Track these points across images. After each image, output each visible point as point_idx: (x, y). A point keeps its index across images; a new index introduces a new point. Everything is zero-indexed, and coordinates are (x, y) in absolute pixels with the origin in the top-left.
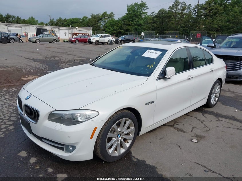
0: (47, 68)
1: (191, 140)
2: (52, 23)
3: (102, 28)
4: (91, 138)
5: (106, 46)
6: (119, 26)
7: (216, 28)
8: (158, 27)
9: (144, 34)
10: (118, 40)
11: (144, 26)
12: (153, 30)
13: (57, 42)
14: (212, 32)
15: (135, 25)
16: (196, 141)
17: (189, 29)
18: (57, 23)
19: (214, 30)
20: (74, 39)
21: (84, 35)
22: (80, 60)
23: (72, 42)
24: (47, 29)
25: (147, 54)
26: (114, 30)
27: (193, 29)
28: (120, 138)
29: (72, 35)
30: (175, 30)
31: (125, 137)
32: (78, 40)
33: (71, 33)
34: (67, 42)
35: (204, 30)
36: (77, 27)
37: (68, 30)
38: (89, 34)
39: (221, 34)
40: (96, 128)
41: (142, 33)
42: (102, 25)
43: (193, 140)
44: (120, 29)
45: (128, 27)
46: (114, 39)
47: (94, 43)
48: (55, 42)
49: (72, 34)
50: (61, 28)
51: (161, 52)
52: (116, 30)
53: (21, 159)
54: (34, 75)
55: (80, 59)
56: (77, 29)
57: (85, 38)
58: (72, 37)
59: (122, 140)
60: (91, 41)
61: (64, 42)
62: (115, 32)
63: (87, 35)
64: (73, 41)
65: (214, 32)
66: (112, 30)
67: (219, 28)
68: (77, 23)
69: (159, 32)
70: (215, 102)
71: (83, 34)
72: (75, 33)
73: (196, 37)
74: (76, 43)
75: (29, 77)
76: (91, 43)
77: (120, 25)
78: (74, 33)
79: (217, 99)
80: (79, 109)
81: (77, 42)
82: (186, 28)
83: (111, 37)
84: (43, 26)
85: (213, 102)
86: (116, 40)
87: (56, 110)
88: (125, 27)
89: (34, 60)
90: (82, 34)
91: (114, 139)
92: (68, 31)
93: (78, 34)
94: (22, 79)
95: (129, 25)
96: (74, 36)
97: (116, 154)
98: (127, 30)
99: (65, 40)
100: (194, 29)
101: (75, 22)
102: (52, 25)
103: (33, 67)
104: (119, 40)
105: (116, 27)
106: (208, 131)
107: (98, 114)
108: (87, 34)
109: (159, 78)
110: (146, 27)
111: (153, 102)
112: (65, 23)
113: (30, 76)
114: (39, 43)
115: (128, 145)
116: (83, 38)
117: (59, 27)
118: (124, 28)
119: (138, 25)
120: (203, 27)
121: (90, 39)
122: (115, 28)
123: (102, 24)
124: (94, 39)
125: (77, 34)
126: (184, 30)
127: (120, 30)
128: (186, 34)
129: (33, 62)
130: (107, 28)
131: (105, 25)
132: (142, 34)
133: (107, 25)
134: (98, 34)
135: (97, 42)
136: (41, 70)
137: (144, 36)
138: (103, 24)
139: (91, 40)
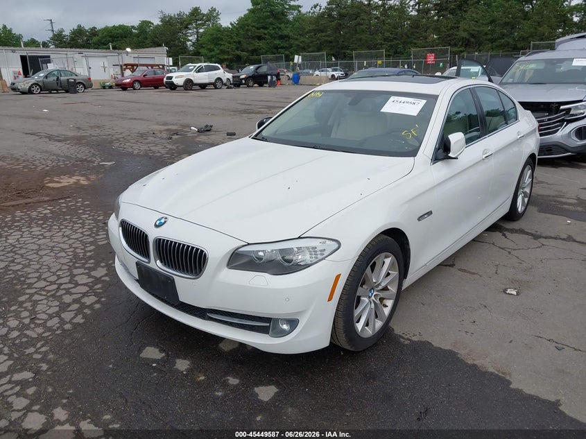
0: (94, 154)
1: (505, 291)
2: (60, 41)
3: (191, 48)
4: (330, 299)
5: (210, 92)
6: (234, 42)
7: (463, 39)
8: (330, 42)
9: (300, 61)
10: (239, 77)
11: (297, 39)
12: (319, 49)
13: (85, 89)
14: (457, 49)
15: (273, 37)
16: (514, 292)
17: (403, 43)
18: (72, 39)
19: (460, 43)
20: (128, 81)
21: (152, 68)
22: (167, 130)
23: (124, 87)
24: (49, 57)
25: (392, 107)
26: (223, 52)
27: (411, 43)
28: (373, 298)
29: (122, 71)
30: (369, 48)
31: (381, 295)
32: (139, 81)
33: (118, 65)
34: (111, 87)
35: (437, 46)
36: (128, 50)
37: (106, 57)
38: (163, 66)
39: (476, 53)
40: (338, 277)
41: (296, 57)
42: (191, 41)
43: (509, 291)
44: (237, 49)
45: (257, 44)
46: (230, 76)
47: (181, 86)
48: (80, 87)
49: (121, 66)
50: (87, 52)
51: (424, 102)
52: (228, 53)
53: (154, 365)
54: (74, 176)
55: (166, 128)
56: (129, 55)
57: (157, 76)
58: (123, 74)
59: (378, 302)
60: (172, 84)
61: (104, 88)
62: (226, 57)
63: (160, 68)
64: (125, 84)
65: (460, 49)
66: (218, 52)
67: (472, 40)
68: (125, 37)
69: (332, 52)
70: (523, 208)
71: (150, 65)
72: (129, 65)
73: (426, 62)
74: (135, 89)
75: (62, 181)
76: (172, 87)
77: (236, 39)
78: (125, 65)
79: (526, 200)
80: (299, 238)
81: (137, 85)
82: (395, 42)
83: (222, 70)
84: (37, 49)
85: (520, 208)
86: (233, 77)
87: (249, 244)
88: (248, 44)
89: (50, 138)
90: (147, 66)
91: (364, 300)
92: (105, 59)
93: (137, 65)
94: (47, 185)
95: (260, 38)
96: (128, 73)
97: (369, 332)
98: (255, 51)
99: (104, 83)
100: (415, 44)
101: (122, 37)
102: (61, 45)
103: (58, 155)
104: (241, 77)
105: (227, 45)
106: (531, 268)
107: (337, 246)
108: (158, 66)
109: (436, 159)
110: (301, 42)
111: (430, 213)
112: (95, 39)
113: (62, 177)
114: (39, 93)
115: (387, 311)
116: (150, 76)
117: (83, 50)
118: (245, 45)
119: (282, 37)
120: (435, 37)
121: (171, 78)
122: (222, 47)
123: (190, 38)
124: (178, 77)
125: (133, 65)
126: (391, 46)
127: (238, 52)
128: (397, 55)
129: (51, 142)
130: (203, 47)
131: (197, 40)
132: (296, 61)
133: (202, 40)
134: (190, 64)
135: (189, 84)
136: (82, 161)
137: (299, 65)
138: (193, 38)
139: (174, 80)
